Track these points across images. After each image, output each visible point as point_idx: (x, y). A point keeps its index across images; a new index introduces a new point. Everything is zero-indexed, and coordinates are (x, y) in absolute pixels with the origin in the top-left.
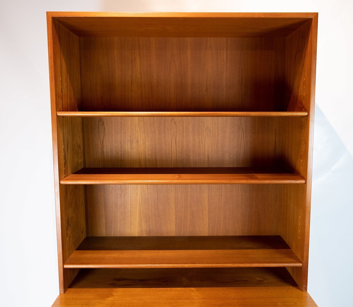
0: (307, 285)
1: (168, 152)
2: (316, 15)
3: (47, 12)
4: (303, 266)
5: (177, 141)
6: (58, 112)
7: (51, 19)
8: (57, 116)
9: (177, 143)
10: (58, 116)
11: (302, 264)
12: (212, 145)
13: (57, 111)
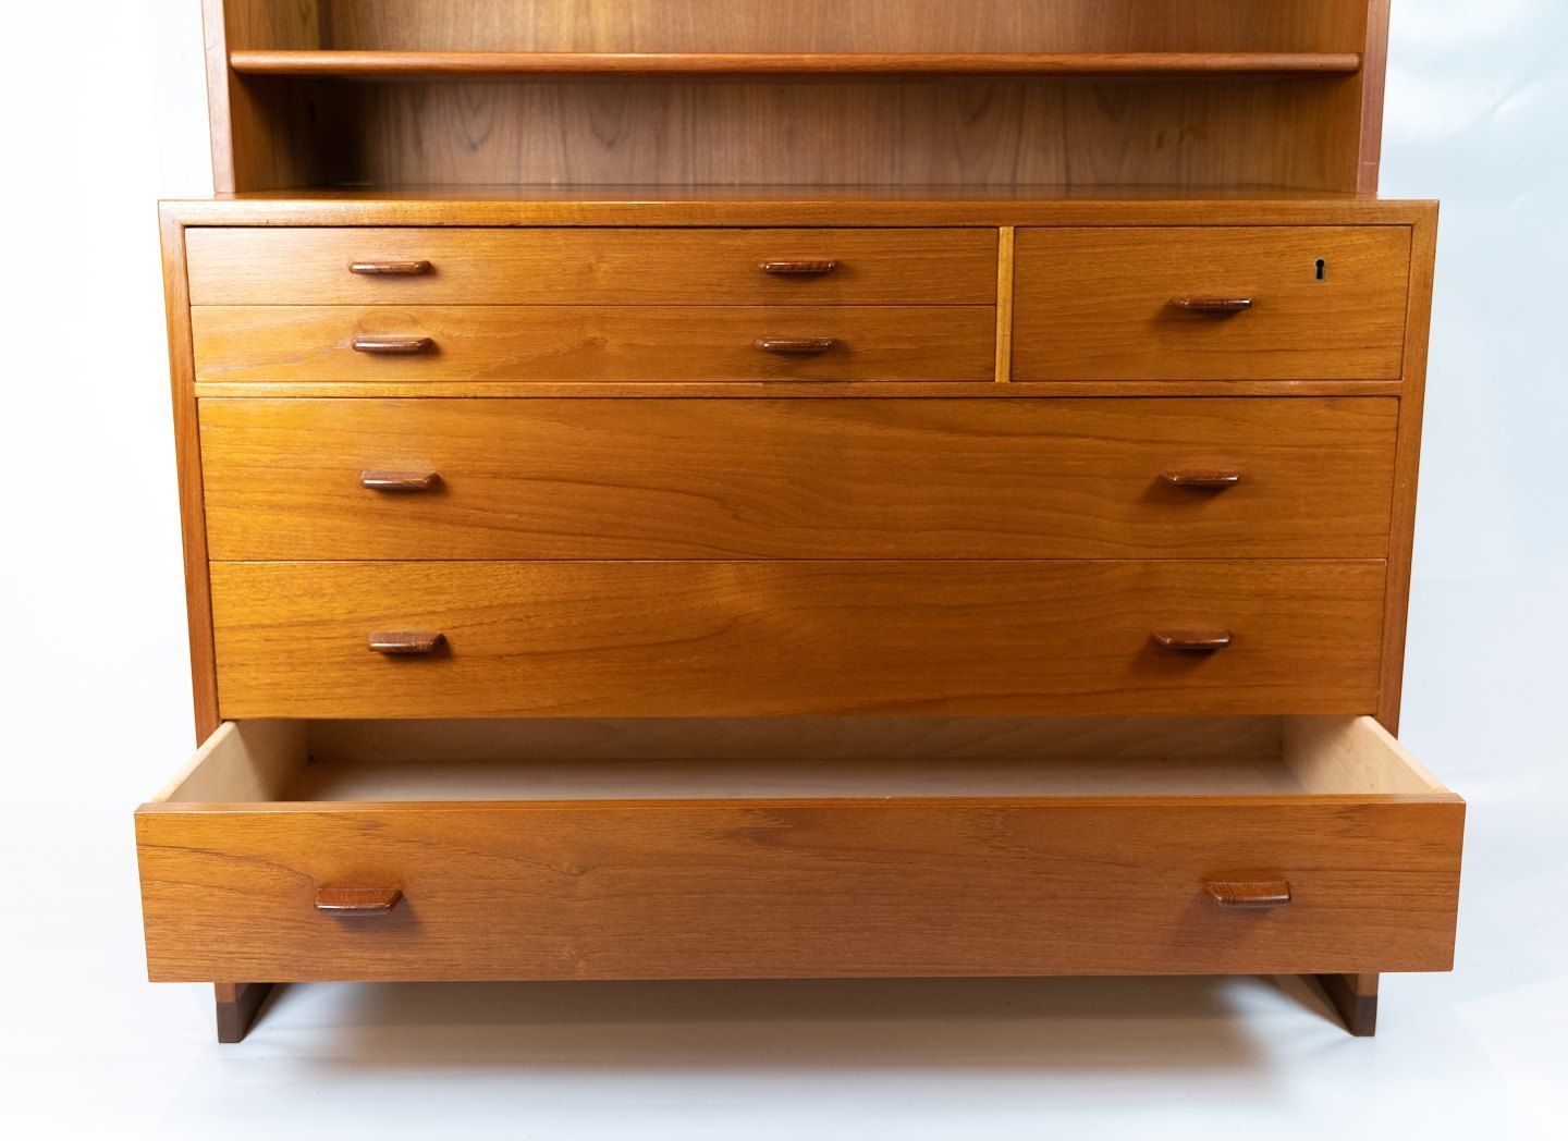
0: (1375, 158)
4: (1361, 64)
11: (1361, 56)
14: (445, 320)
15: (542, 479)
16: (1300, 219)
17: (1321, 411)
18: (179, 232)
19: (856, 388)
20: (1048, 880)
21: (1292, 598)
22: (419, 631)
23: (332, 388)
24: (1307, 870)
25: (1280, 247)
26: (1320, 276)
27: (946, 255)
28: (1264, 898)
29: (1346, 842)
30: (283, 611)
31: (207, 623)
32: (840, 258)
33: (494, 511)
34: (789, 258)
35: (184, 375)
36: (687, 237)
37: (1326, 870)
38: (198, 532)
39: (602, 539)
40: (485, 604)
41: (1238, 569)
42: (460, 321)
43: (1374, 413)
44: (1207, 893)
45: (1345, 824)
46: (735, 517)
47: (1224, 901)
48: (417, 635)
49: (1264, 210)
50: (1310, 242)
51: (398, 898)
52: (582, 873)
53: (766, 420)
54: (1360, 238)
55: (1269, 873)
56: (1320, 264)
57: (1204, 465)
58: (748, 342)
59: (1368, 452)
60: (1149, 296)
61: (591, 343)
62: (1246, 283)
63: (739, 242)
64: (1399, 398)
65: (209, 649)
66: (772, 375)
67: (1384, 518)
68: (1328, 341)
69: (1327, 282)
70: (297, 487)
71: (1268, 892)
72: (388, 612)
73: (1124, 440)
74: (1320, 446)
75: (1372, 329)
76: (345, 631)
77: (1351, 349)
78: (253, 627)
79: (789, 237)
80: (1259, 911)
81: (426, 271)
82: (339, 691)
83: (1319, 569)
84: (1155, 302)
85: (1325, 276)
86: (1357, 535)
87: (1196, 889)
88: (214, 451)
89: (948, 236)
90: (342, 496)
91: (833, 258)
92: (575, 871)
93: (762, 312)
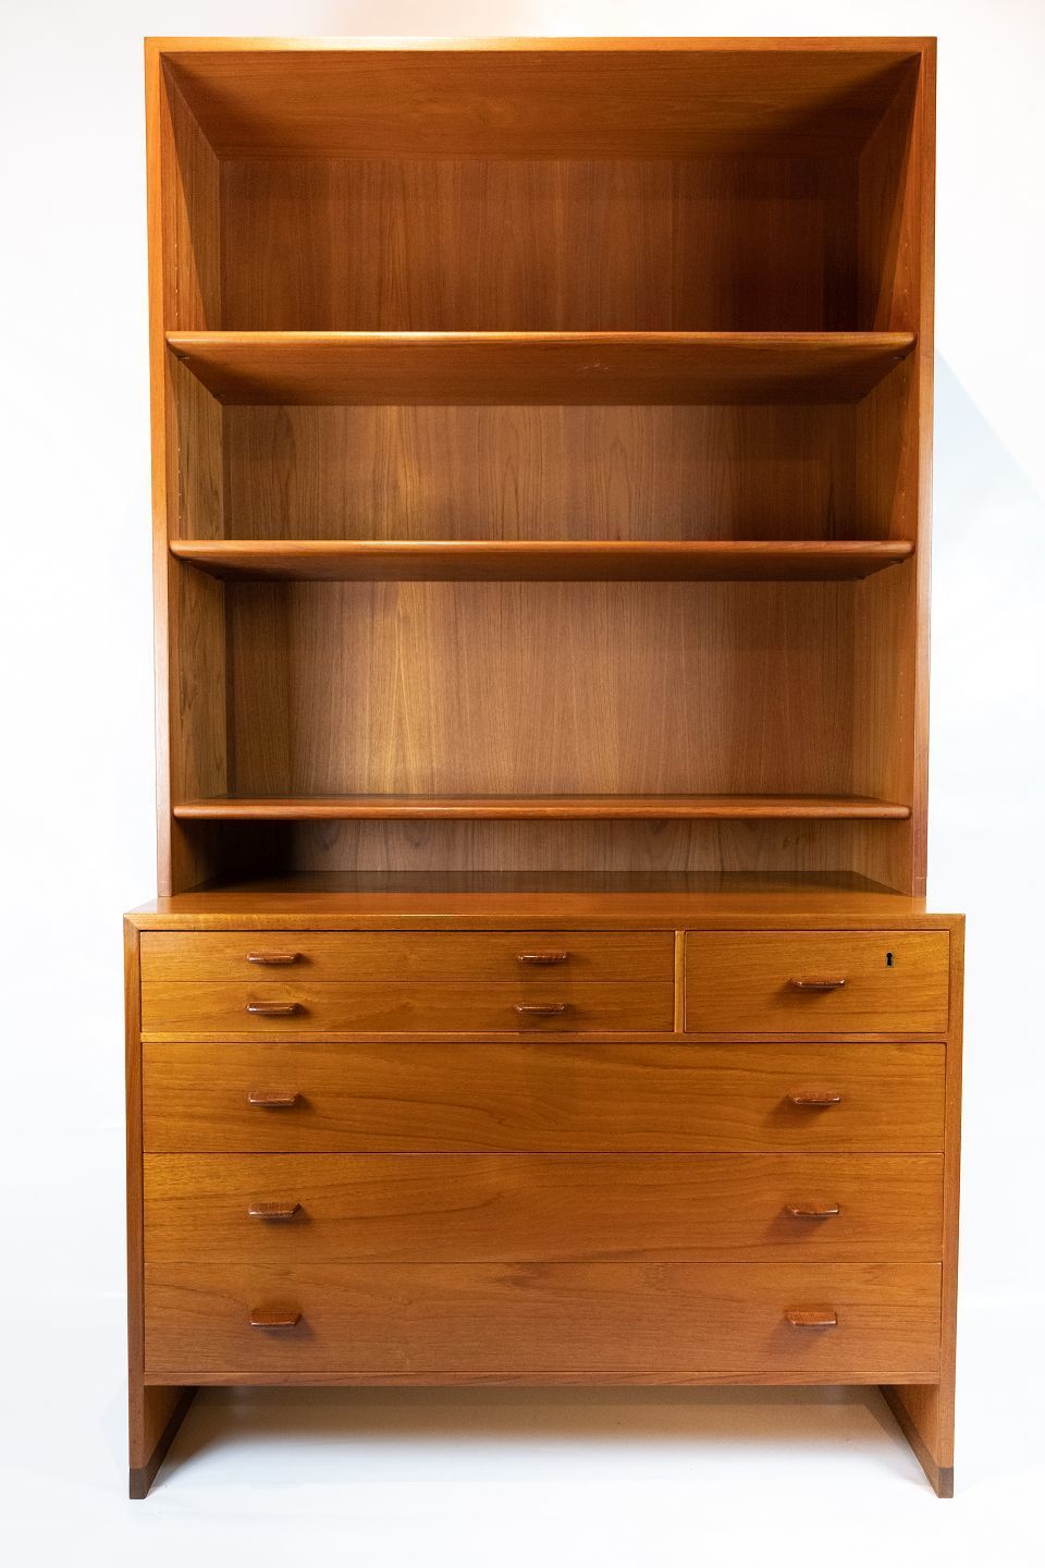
0: (924, 874)
1: (491, 518)
2: (932, 42)
3: (145, 38)
4: (911, 814)
5: (521, 485)
6: (168, 333)
7: (156, 59)
8: (168, 345)
9: (520, 491)
10: (170, 347)
11: (910, 808)
12: (630, 498)
13: (166, 328)
14: (309, 991)
15: (369, 1097)
16: (873, 926)
17: (894, 1052)
18: (135, 935)
19: (581, 1036)
20: (691, 1310)
21: (878, 1180)
22: (283, 1203)
23: (233, 1036)
24: (847, 1305)
25: (862, 944)
26: (889, 963)
27: (639, 949)
28: (821, 1323)
29: (870, 1287)
30: (191, 1188)
31: (139, 1196)
32: (573, 951)
33: (337, 1119)
34: (538, 951)
35: (134, 1028)
36: (470, 938)
37: (858, 1305)
38: (138, 1134)
39: (410, 1139)
40: (329, 1183)
41: (842, 1160)
42: (318, 993)
43: (929, 1055)
44: (787, 1319)
45: (870, 1277)
46: (500, 1123)
47: (797, 1324)
48: (282, 1206)
49: (850, 920)
50: (882, 942)
51: (299, 1318)
52: (410, 1303)
53: (518, 1057)
54: (915, 938)
55: (825, 1307)
56: (889, 956)
57: (816, 1090)
58: (509, 1005)
59: (927, 1080)
60: (777, 976)
61: (404, 1007)
62: (840, 969)
63: (504, 941)
64: (945, 1044)
65: (140, 1213)
66: (525, 1027)
67: (940, 1125)
68: (897, 1007)
69: (895, 968)
70: (204, 1102)
71: (823, 1319)
72: (263, 1189)
73: (762, 1072)
74: (894, 1076)
75: (925, 998)
76: (233, 1202)
77: (914, 1012)
78: (170, 1199)
79: (536, 938)
80: (819, 1330)
81: (300, 960)
82: (227, 1243)
83: (898, 1160)
84: (778, 982)
85: (894, 963)
86: (922, 1136)
87: (781, 1316)
88: (151, 1076)
89: (641, 937)
90: (235, 1109)
91: (565, 951)
92: (406, 1302)
93: (518, 986)
